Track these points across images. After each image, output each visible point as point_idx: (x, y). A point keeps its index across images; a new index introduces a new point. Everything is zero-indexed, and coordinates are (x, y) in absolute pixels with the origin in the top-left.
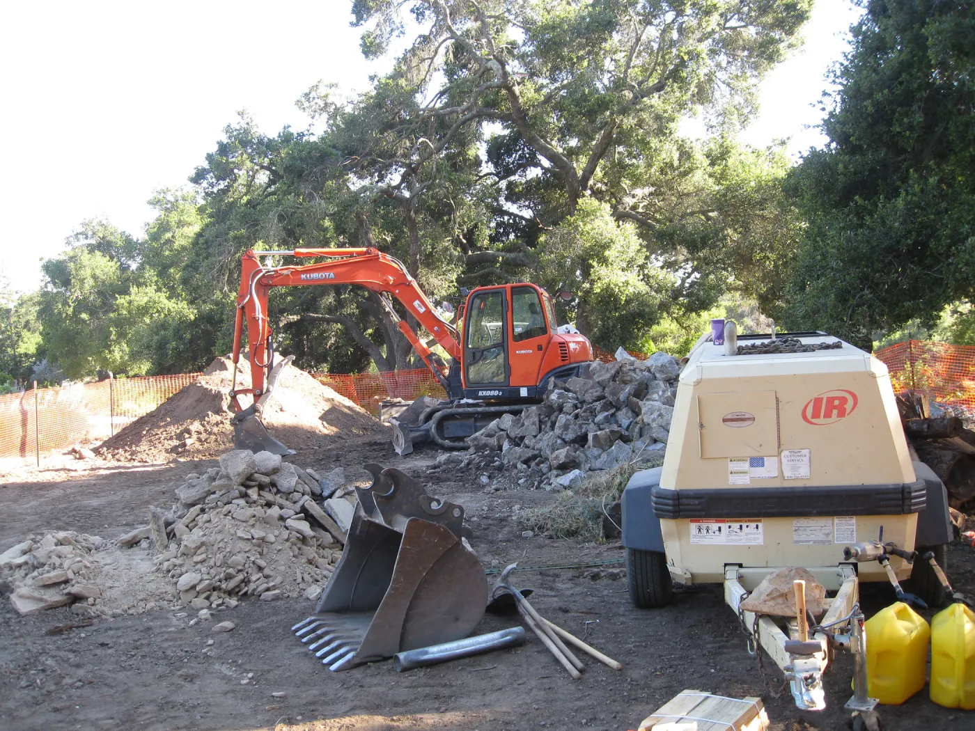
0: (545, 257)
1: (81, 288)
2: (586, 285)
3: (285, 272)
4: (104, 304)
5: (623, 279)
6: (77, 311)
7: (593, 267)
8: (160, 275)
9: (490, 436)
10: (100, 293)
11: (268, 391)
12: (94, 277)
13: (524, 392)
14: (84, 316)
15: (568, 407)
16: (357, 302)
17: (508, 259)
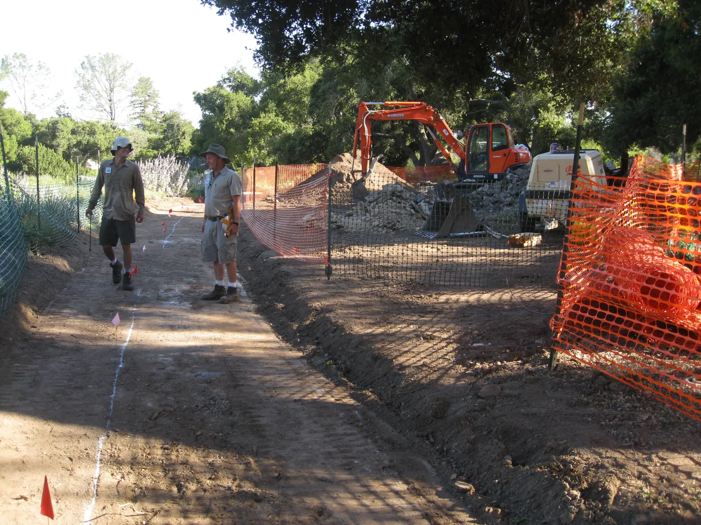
0: (514, 106)
1: (231, 114)
2: (536, 123)
3: (380, 113)
4: (244, 123)
5: (557, 120)
6: (228, 127)
7: (540, 113)
8: (277, 106)
9: (478, 194)
10: (241, 116)
11: (370, 171)
12: (239, 106)
13: (496, 176)
14: (232, 130)
15: (515, 180)
16: (403, 127)
17: (493, 104)
